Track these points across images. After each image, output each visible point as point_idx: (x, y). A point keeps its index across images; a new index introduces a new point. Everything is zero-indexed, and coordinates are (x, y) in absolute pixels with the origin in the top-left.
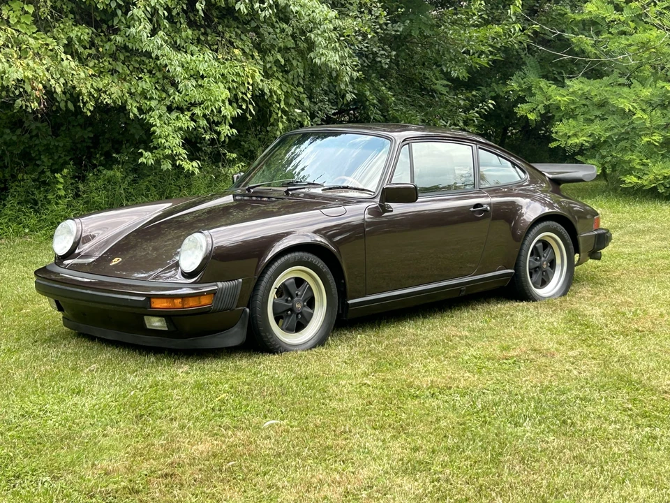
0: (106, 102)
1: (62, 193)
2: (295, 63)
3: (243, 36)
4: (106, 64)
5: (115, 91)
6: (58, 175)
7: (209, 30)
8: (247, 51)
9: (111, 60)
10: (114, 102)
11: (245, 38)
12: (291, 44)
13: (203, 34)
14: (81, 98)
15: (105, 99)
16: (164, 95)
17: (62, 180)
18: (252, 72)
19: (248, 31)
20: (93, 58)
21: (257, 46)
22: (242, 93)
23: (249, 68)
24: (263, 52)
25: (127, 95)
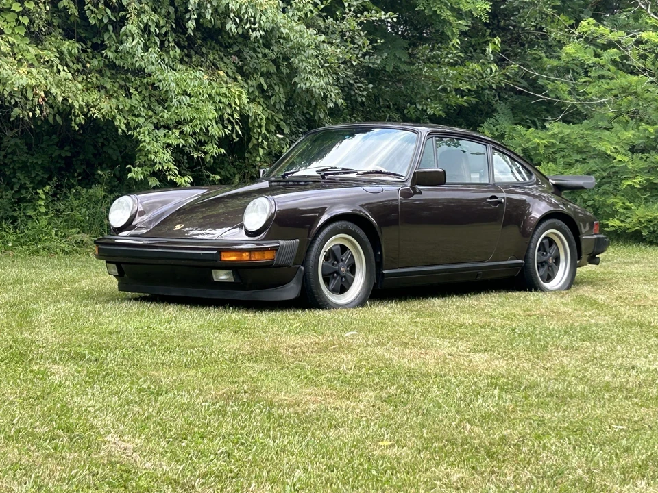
0: (97, 117)
1: (43, 210)
2: (277, 88)
3: (225, 59)
4: (94, 79)
5: (104, 107)
6: (40, 191)
7: (192, 52)
8: (231, 74)
9: (98, 75)
10: (104, 117)
11: (228, 61)
12: (273, 69)
13: (186, 55)
14: (73, 111)
15: (94, 113)
16: (151, 113)
17: (43, 197)
18: (239, 94)
19: (231, 54)
20: (81, 74)
21: (240, 70)
22: (228, 114)
23: (235, 90)
24: (246, 76)
25: (116, 111)
